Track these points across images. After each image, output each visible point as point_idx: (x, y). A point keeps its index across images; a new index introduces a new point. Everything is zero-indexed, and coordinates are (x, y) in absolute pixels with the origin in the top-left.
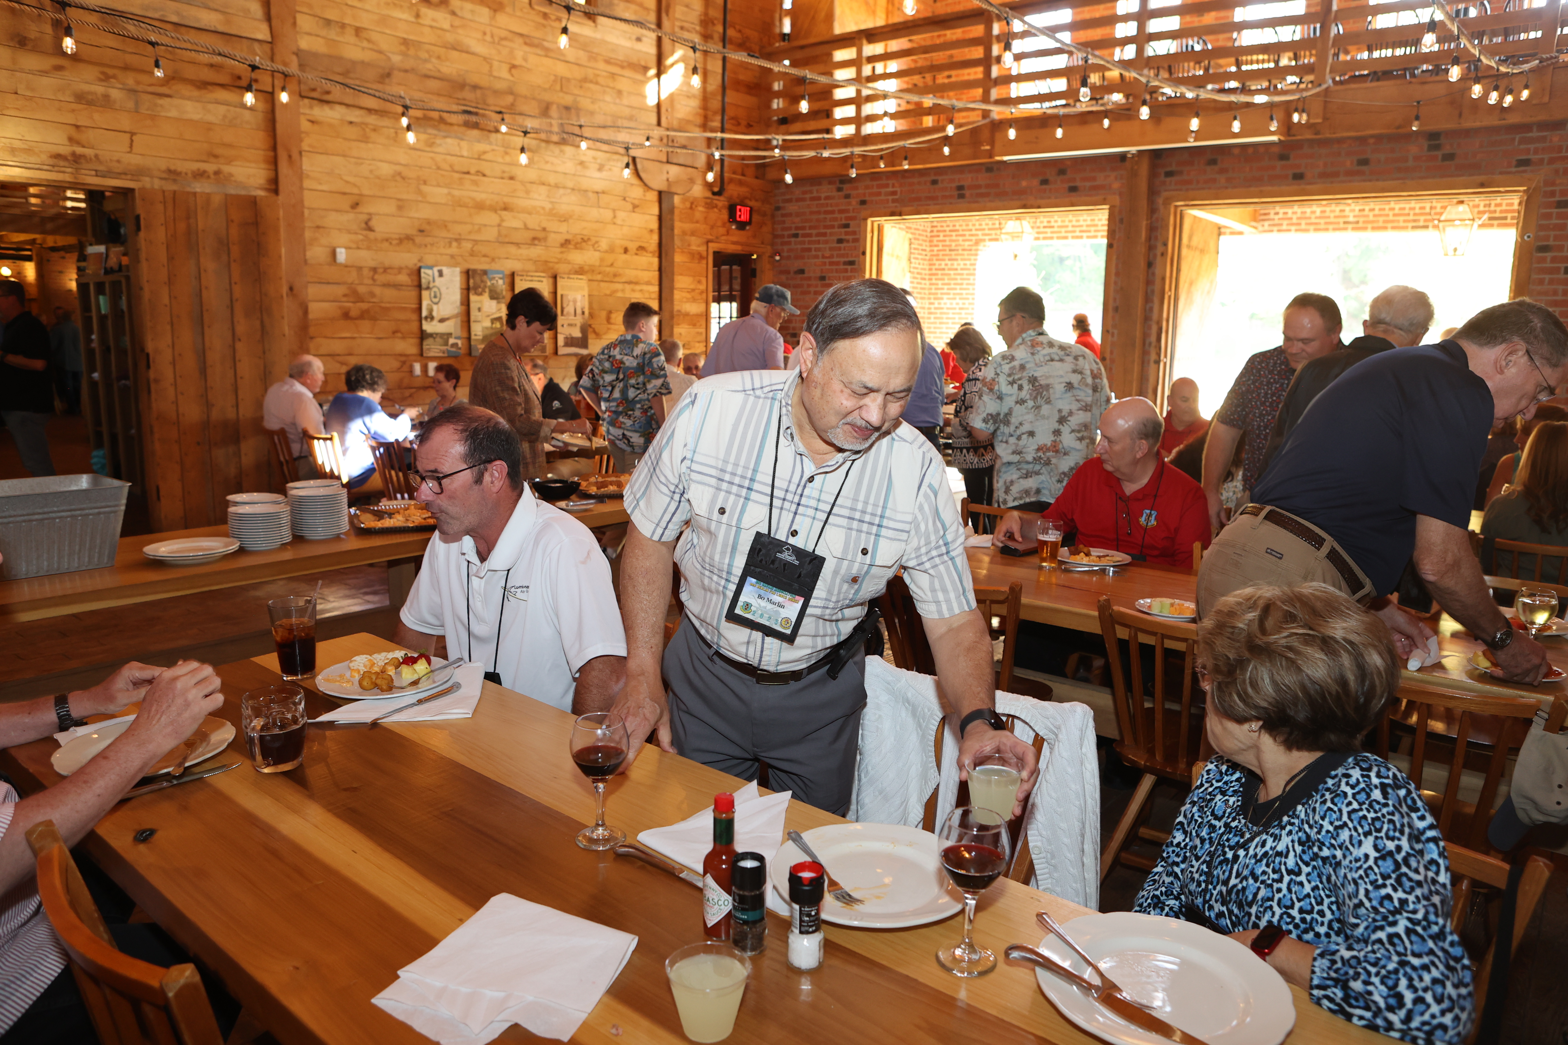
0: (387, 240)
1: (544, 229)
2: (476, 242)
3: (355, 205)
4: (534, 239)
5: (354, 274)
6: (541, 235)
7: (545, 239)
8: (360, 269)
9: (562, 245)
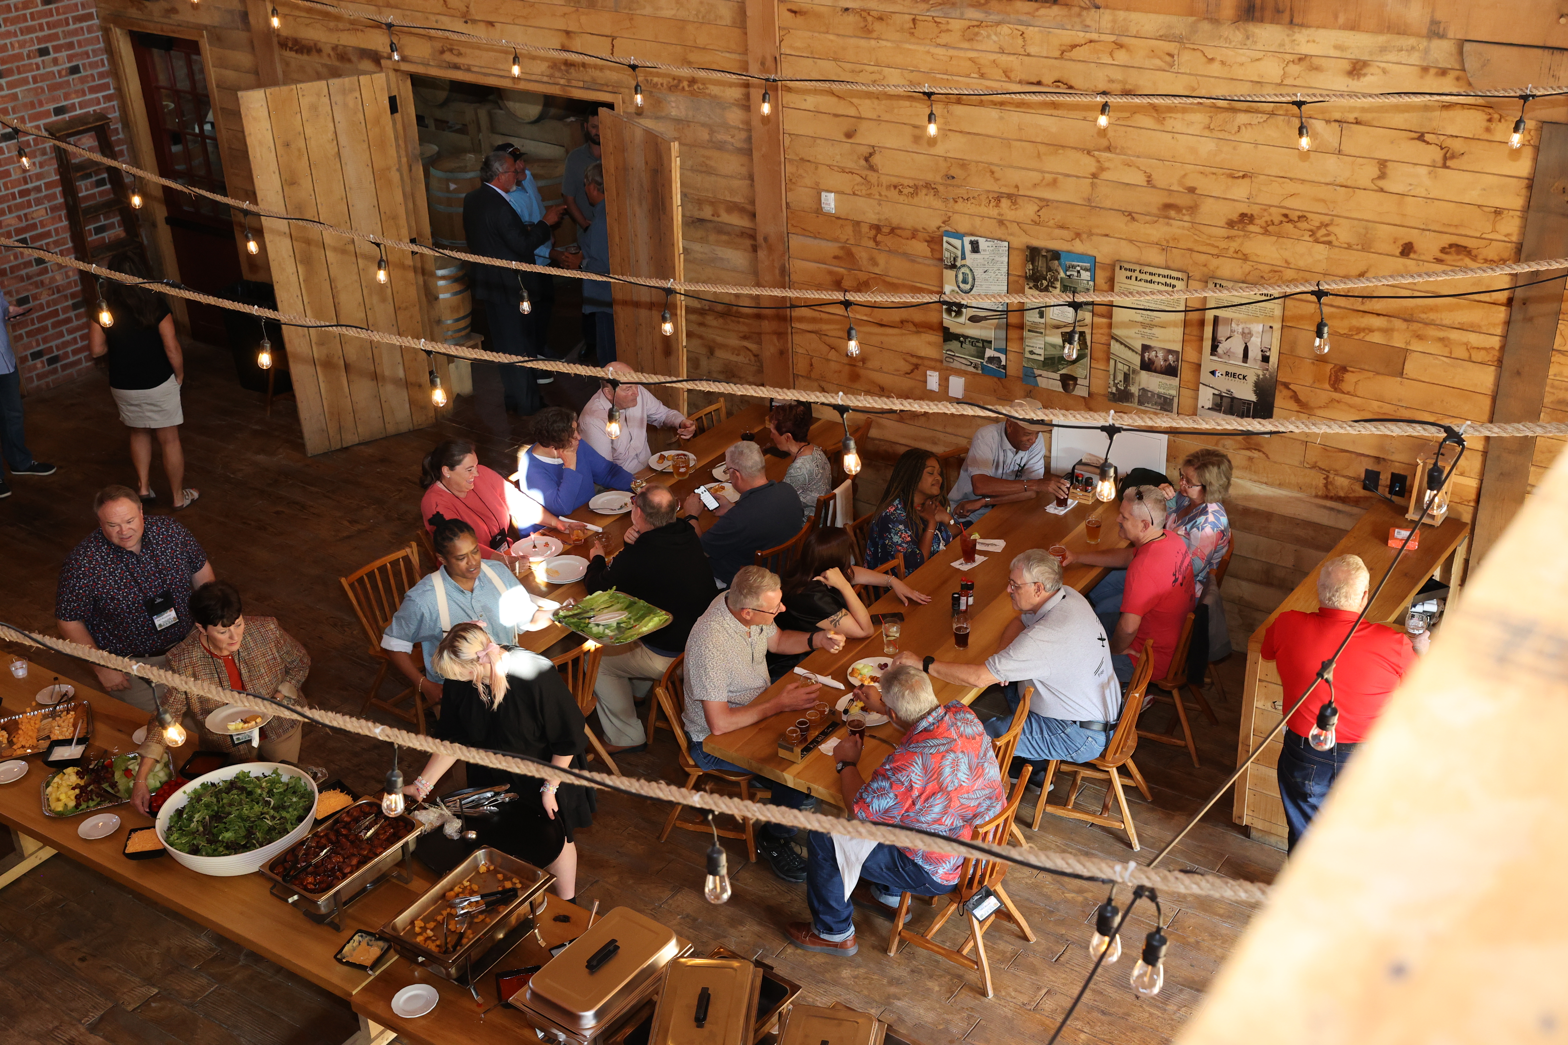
0: (895, 187)
1: (1192, 190)
2: (1045, 203)
3: (849, 135)
4: (1168, 206)
5: (849, 230)
6: (1184, 200)
7: (1193, 209)
8: (857, 224)
9: (1231, 224)
